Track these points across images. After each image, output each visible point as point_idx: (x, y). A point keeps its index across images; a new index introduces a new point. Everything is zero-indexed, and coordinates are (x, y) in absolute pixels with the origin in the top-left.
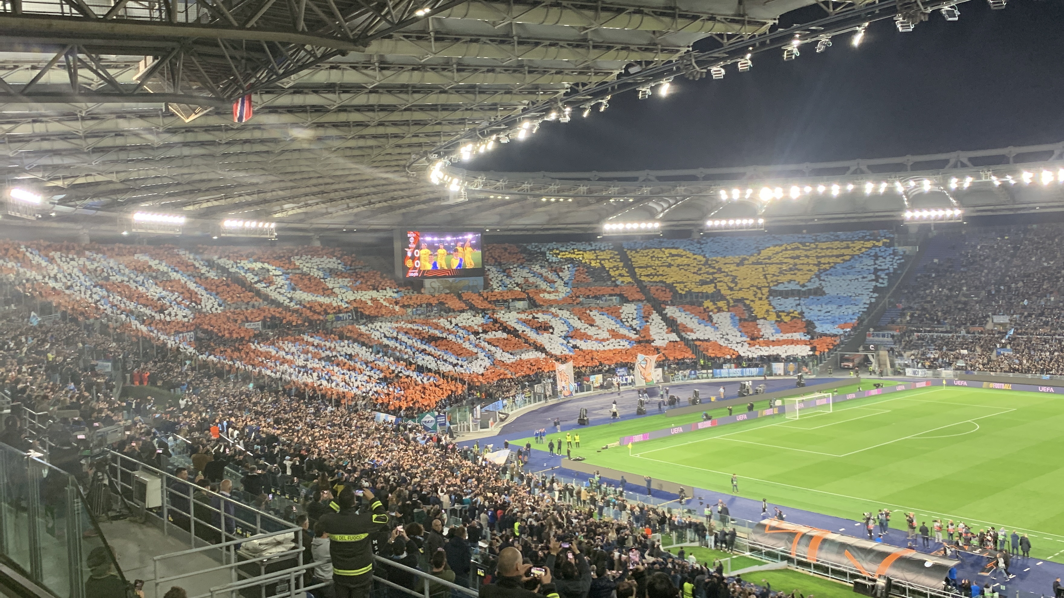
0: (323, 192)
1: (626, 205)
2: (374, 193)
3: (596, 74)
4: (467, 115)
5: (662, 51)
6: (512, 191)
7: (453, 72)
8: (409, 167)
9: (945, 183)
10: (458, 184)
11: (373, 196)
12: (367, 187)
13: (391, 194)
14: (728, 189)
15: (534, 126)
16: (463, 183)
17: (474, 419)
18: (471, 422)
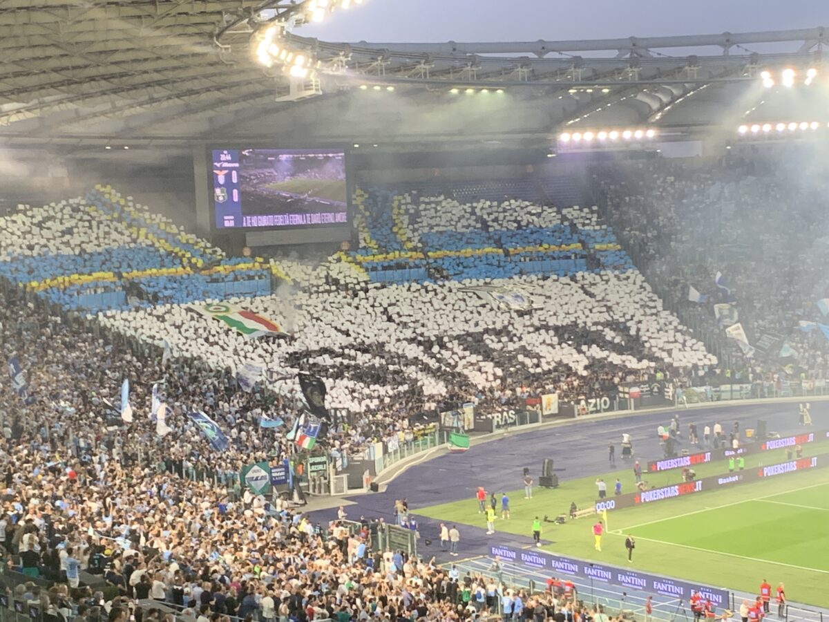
0: (70, 82)
1: (597, 100)
2: (159, 83)
6: (399, 76)
8: (218, 36)
10: (304, 66)
11: (157, 88)
12: (146, 72)
13: (188, 85)
14: (775, 71)
16: (314, 63)
17: (337, 473)
18: (333, 478)
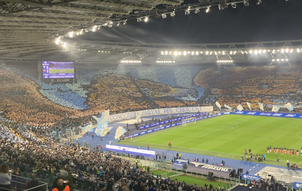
1: (129, 54)
3: (122, 12)
4: (73, 21)
5: (146, 7)
6: (87, 48)
7: (69, 7)
8: (46, 38)
9: (229, 53)
10: (66, 45)
14: (164, 51)
15: (98, 27)
16: (68, 44)
17: (73, 132)
18: (72, 132)
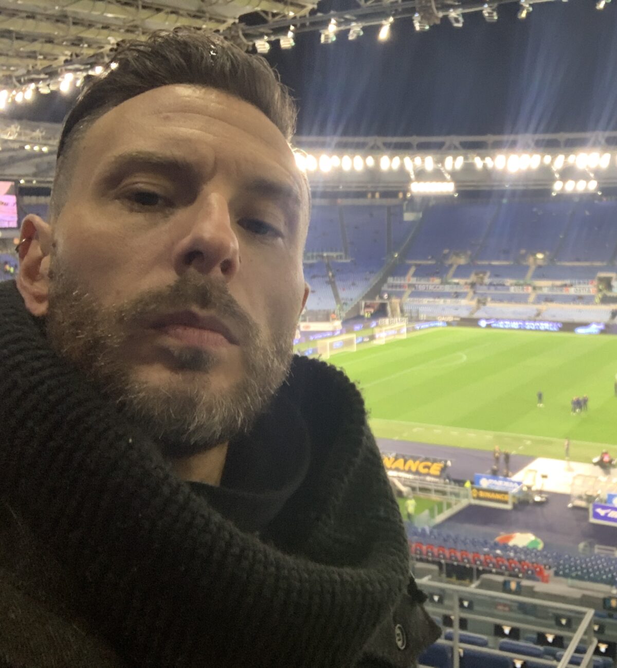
5: (210, 19)
9: (442, 162)
